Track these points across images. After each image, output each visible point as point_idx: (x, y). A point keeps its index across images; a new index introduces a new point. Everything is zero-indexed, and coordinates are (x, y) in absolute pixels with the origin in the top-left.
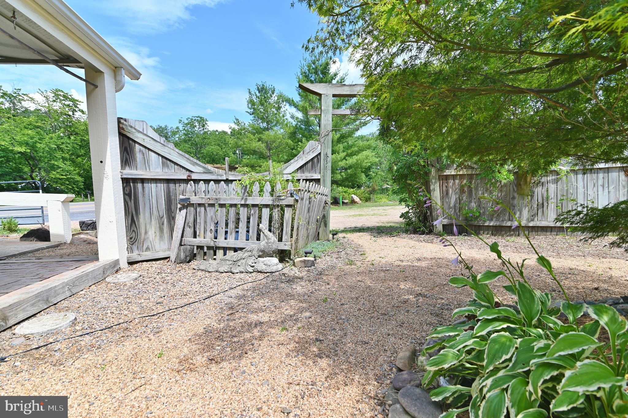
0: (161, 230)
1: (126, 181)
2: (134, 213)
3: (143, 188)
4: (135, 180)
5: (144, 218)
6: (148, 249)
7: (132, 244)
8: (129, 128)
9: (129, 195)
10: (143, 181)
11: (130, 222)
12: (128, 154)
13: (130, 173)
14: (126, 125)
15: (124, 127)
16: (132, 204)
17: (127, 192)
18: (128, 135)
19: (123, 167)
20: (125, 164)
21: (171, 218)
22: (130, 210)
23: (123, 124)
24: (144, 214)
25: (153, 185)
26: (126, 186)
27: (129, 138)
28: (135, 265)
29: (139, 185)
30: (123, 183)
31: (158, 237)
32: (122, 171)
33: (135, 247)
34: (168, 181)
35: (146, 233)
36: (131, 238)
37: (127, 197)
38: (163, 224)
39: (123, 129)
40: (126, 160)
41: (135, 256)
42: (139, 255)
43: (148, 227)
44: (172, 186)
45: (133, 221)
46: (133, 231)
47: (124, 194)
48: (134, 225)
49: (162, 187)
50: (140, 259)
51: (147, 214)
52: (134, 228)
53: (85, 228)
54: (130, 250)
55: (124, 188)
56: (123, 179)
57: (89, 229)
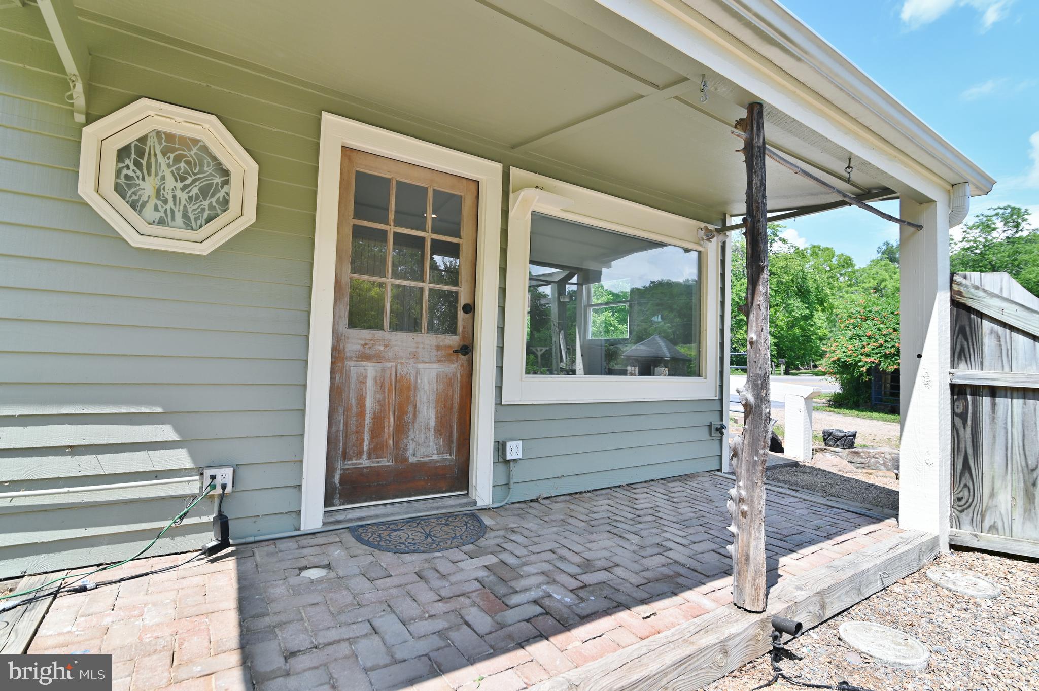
0: (1028, 496)
1: (958, 390)
2: (970, 451)
3: (993, 405)
4: (977, 390)
5: (991, 464)
6: (993, 528)
7: (962, 511)
8: (973, 291)
9: (963, 417)
10: (994, 391)
11: (959, 467)
12: (967, 340)
13: (968, 374)
14: (966, 286)
15: (962, 289)
16: (966, 435)
17: (959, 411)
18: (970, 303)
19: (954, 363)
20: (960, 358)
22: (962, 446)
23: (960, 284)
24: (992, 456)
25: (1017, 401)
26: (958, 399)
27: (970, 310)
28: (964, 554)
29: (986, 401)
30: (952, 394)
31: (1019, 510)
32: (953, 371)
33: (965, 518)
35: (992, 495)
36: (959, 499)
37: (958, 420)
38: (1033, 484)
39: (960, 293)
40: (962, 350)
41: (966, 536)
42: (975, 536)
43: (998, 483)
45: (966, 466)
46: (966, 486)
47: (954, 414)
48: (967, 475)
50: (976, 545)
51: (999, 459)
52: (966, 479)
53: (832, 443)
54: (956, 522)
55: (953, 402)
56: (953, 387)
57: (838, 446)
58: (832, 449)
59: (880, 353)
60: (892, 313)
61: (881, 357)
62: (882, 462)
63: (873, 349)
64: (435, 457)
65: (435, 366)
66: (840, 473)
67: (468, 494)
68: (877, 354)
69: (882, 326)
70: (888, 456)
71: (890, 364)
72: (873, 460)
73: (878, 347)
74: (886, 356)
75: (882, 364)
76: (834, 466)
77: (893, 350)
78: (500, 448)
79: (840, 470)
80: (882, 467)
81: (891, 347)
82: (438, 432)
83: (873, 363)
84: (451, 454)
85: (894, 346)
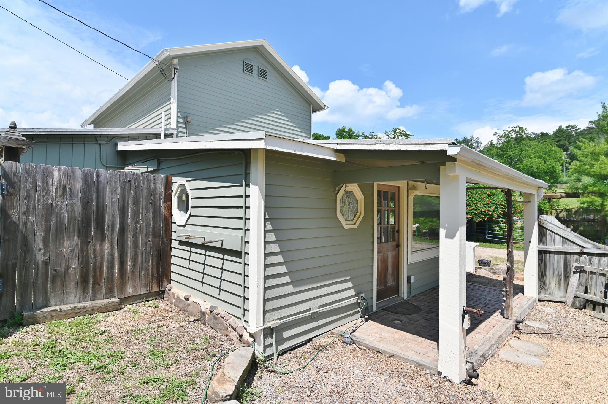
0: (559, 284)
1: (540, 252)
2: (543, 271)
3: (550, 256)
4: (545, 252)
5: (549, 274)
6: (550, 294)
7: (541, 289)
8: (544, 221)
10: (550, 252)
11: (540, 276)
12: (542, 236)
13: (543, 247)
14: (542, 220)
15: (541, 221)
16: (542, 265)
17: (540, 258)
18: (543, 225)
19: (539, 244)
20: (540, 242)
21: (567, 277)
22: (541, 269)
23: (540, 219)
24: (549, 272)
25: (556, 255)
26: (540, 255)
27: (543, 227)
28: (542, 302)
29: (548, 255)
30: (538, 253)
31: (557, 288)
32: (539, 246)
33: (542, 291)
34: (566, 253)
35: (550, 284)
36: (541, 286)
37: (540, 261)
38: (561, 280)
39: (540, 222)
40: (541, 240)
41: (543, 296)
42: (545, 296)
43: (551, 280)
44: (568, 256)
45: (542, 276)
46: (542, 281)
47: (539, 259)
48: (543, 278)
49: (561, 256)
50: (546, 299)
51: (551, 273)
53: (482, 265)
54: (540, 292)
55: (539, 256)
56: (539, 251)
57: (485, 266)
58: (483, 267)
59: (473, 213)
60: (477, 192)
61: (473, 215)
62: (501, 271)
63: (470, 211)
64: (391, 284)
65: (391, 253)
66: (488, 277)
67: (399, 295)
68: (471, 213)
69: (473, 199)
70: (503, 269)
71: (477, 218)
72: (498, 271)
73: (472, 210)
74: (475, 214)
75: (474, 218)
76: (486, 274)
77: (479, 212)
78: (409, 279)
79: (488, 276)
80: (501, 274)
81: (478, 210)
82: (392, 275)
83: (470, 217)
84: (395, 282)
85: (479, 210)
